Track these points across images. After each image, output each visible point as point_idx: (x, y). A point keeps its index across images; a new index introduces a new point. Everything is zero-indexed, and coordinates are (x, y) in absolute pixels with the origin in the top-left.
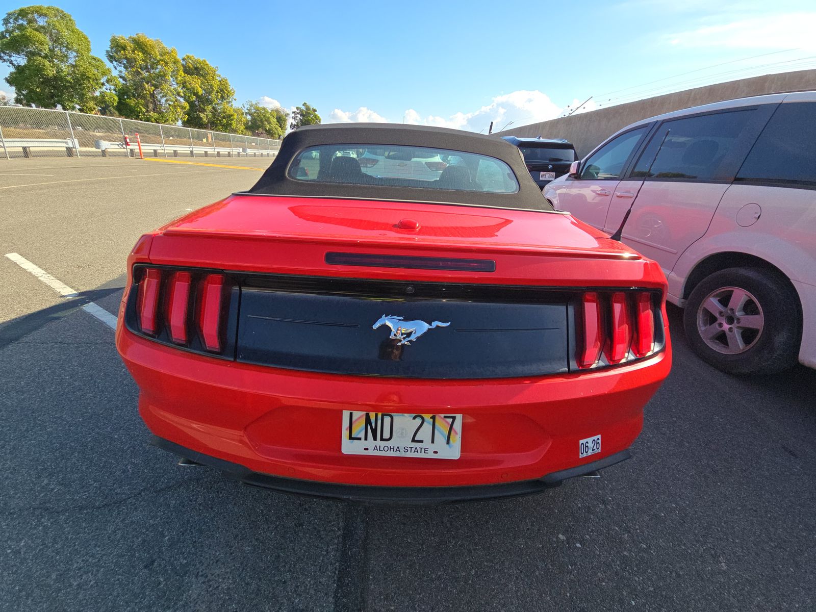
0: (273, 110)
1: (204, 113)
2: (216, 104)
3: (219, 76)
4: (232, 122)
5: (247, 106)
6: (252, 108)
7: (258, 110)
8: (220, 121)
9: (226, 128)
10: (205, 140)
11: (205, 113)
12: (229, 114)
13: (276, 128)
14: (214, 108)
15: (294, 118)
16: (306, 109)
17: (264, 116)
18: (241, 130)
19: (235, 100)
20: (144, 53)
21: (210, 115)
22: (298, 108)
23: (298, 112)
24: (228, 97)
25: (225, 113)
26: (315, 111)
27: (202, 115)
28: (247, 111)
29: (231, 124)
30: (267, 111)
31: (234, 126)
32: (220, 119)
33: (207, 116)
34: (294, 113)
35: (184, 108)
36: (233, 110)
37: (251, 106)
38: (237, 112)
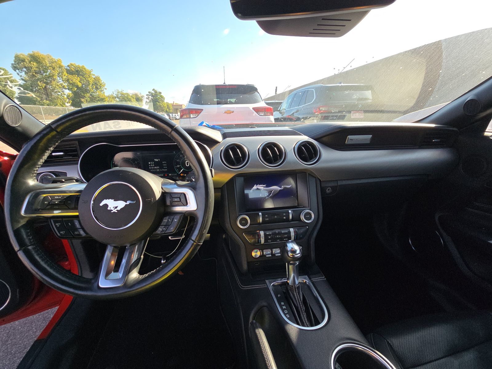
0: (133, 94)
1: (84, 99)
2: (92, 92)
3: (94, 75)
5: (116, 93)
7: (123, 95)
12: (102, 98)
14: (91, 95)
15: (148, 98)
16: (155, 92)
17: (127, 98)
19: (106, 89)
20: (37, 63)
21: (89, 100)
22: (149, 92)
23: (150, 94)
24: (100, 87)
25: (99, 97)
26: (160, 93)
27: (82, 100)
28: (116, 96)
30: (129, 95)
33: (86, 100)
34: (147, 95)
35: (69, 96)
36: (105, 95)
37: (118, 93)
38: (108, 96)
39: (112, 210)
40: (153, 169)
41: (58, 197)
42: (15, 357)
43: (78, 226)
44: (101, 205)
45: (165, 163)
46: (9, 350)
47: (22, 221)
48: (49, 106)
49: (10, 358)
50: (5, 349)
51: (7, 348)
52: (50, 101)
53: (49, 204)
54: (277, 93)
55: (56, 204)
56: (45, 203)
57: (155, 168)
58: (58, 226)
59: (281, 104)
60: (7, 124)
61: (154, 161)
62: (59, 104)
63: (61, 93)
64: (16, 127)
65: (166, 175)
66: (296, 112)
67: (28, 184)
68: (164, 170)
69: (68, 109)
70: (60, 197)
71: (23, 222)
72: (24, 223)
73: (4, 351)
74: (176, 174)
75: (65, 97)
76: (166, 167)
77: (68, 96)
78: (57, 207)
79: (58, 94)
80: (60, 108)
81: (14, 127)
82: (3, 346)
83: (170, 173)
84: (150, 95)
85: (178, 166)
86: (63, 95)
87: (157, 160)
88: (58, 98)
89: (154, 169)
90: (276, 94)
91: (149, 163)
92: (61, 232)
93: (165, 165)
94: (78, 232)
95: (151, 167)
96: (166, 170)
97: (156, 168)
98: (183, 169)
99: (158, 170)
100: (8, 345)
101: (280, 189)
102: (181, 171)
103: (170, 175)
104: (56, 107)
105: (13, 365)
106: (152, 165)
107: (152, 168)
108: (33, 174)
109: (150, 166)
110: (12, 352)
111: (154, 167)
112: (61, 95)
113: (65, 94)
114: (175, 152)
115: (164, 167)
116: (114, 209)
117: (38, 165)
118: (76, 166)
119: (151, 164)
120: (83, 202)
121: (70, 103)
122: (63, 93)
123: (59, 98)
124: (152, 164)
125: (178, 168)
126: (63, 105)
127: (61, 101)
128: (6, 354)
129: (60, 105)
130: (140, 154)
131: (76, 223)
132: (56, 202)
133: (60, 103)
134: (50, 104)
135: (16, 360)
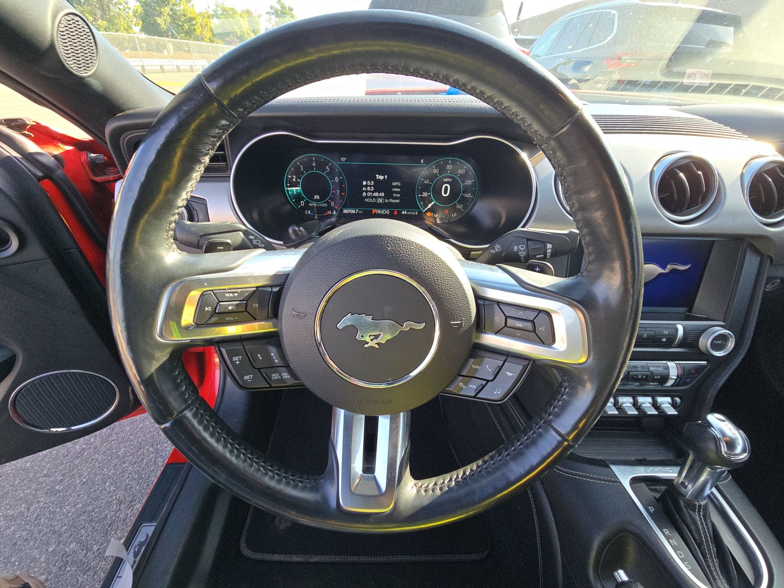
0: (244, 11)
1: (161, 18)
2: (173, 5)
4: (195, 27)
5: (213, 7)
6: (219, 9)
7: (226, 11)
8: (181, 26)
9: (190, 36)
10: (165, 52)
11: (163, 18)
12: (190, 18)
13: (248, 34)
14: (172, 10)
15: (269, 21)
16: (282, 8)
17: (233, 19)
18: (208, 37)
21: (169, 19)
22: (271, 8)
23: (273, 12)
25: (185, 15)
26: (291, 10)
27: (159, 20)
28: (213, 13)
29: (195, 30)
30: (237, 12)
31: (198, 32)
32: (181, 23)
33: (165, 21)
34: (268, 13)
35: (137, 12)
36: (196, 11)
37: (217, 6)
38: (200, 14)
39: (367, 343)
40: (370, 197)
41: (231, 295)
42: (125, 463)
43: (276, 361)
44: (340, 326)
45: (397, 187)
46: (114, 451)
47: (158, 354)
48: (106, 31)
49: (116, 465)
50: (108, 450)
51: (111, 447)
52: (109, 21)
53: (214, 313)
54: (520, 17)
55: (230, 312)
56: (206, 309)
57: (374, 194)
58: (238, 363)
59: (532, 44)
60: (68, 70)
61: (374, 179)
62: (122, 26)
63: (124, 7)
64: (88, 79)
65: (396, 213)
66: (564, 64)
67: (160, 259)
68: (393, 201)
69: (137, 37)
70: (236, 294)
71: (162, 357)
72: (165, 359)
73: (105, 452)
74: (417, 212)
75: (131, 13)
76: (399, 195)
77: (135, 12)
78: (232, 318)
79: (119, 9)
80: (125, 34)
81: (81, 79)
82: (104, 443)
83: (405, 208)
84: (273, 14)
85: (425, 194)
86: (127, 10)
87: (381, 178)
88: (119, 15)
89: (372, 197)
90: (518, 19)
91: (364, 183)
92: (246, 378)
93: (396, 190)
94: (278, 374)
95: (367, 192)
96: (398, 201)
97: (376, 194)
98: (433, 203)
99: (381, 201)
100: (111, 441)
101: (662, 271)
102: (430, 206)
103: (403, 213)
104: (119, 33)
105: (121, 475)
106: (368, 188)
107: (369, 194)
108: (168, 231)
109: (364, 189)
110: (120, 453)
111: (373, 192)
112: (124, 10)
113: (130, 9)
114: (424, 161)
115: (394, 195)
116: (372, 340)
117: (179, 207)
118: (225, 184)
119: (366, 186)
120: (294, 313)
121: (140, 26)
122: (126, 6)
123: (121, 15)
124: (370, 186)
125: (423, 199)
126: (128, 29)
127: (126, 22)
128: (109, 458)
129: (125, 29)
130: (346, 161)
131: (272, 354)
132: (230, 308)
133: (124, 26)
134: (109, 28)
135: (126, 467)
